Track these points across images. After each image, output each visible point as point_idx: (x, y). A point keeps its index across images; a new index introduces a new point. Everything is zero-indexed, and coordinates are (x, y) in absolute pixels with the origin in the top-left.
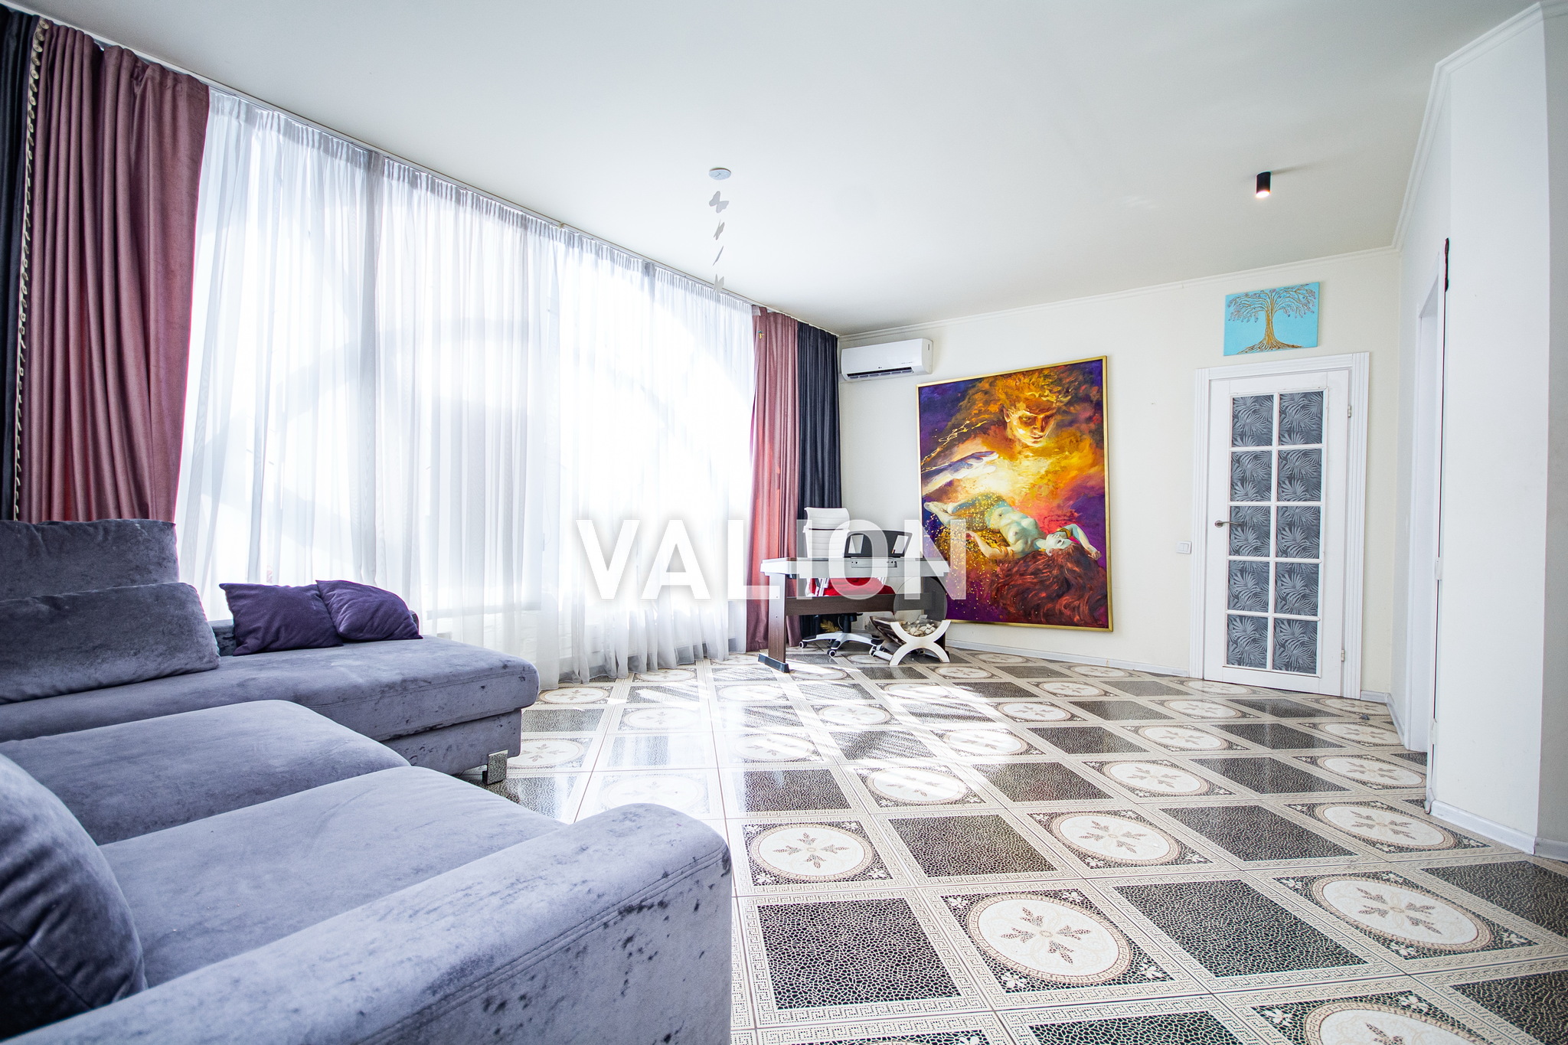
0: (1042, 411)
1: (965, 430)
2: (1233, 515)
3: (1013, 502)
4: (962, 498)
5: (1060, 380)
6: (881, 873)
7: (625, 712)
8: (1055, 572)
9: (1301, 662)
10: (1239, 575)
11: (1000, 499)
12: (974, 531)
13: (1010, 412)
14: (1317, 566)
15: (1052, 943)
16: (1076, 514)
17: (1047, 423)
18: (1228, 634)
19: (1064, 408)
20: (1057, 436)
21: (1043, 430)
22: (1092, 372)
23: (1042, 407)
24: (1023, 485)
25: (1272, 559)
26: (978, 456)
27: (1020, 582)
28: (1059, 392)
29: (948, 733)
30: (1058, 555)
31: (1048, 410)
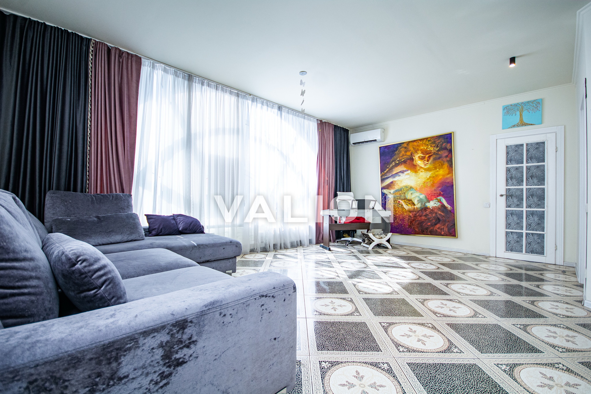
0: (428, 154)
1: (397, 162)
2: (507, 192)
3: (417, 189)
4: (396, 187)
5: (435, 142)
6: (358, 314)
7: (272, 262)
8: (434, 215)
9: (538, 250)
10: (510, 216)
11: (411, 188)
12: (401, 200)
13: (415, 155)
14: (544, 212)
15: (419, 339)
16: (442, 193)
17: (429, 158)
18: (506, 239)
19: (436, 152)
20: (434, 163)
21: (428, 161)
22: (448, 138)
23: (428, 152)
24: (420, 182)
25: (524, 209)
26: (402, 172)
27: (420, 219)
28: (434, 146)
29: (388, 272)
30: (435, 209)
31: (430, 153)
